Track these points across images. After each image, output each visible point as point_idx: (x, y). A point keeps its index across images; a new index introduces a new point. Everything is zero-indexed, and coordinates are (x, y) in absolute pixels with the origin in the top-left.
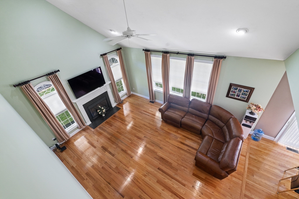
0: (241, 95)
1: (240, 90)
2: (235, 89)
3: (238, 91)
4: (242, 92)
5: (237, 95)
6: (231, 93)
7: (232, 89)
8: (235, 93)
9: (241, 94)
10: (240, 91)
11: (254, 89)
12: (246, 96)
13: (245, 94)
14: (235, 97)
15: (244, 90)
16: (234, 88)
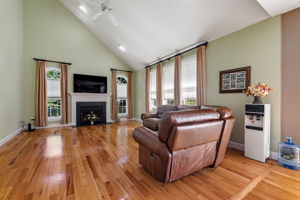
0: (236, 83)
1: (234, 76)
2: (227, 78)
3: (232, 78)
4: (237, 78)
5: (232, 86)
6: (223, 84)
7: (223, 79)
8: (229, 83)
9: (236, 81)
10: (233, 78)
11: (249, 67)
12: (244, 82)
13: (242, 80)
14: (231, 89)
15: (238, 74)
16: (225, 77)
